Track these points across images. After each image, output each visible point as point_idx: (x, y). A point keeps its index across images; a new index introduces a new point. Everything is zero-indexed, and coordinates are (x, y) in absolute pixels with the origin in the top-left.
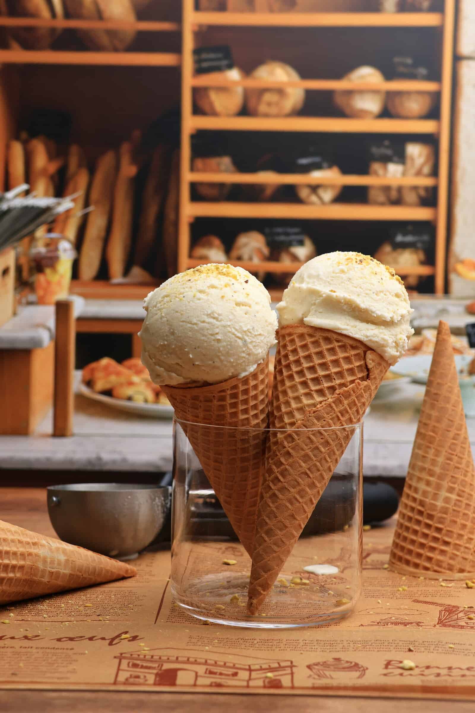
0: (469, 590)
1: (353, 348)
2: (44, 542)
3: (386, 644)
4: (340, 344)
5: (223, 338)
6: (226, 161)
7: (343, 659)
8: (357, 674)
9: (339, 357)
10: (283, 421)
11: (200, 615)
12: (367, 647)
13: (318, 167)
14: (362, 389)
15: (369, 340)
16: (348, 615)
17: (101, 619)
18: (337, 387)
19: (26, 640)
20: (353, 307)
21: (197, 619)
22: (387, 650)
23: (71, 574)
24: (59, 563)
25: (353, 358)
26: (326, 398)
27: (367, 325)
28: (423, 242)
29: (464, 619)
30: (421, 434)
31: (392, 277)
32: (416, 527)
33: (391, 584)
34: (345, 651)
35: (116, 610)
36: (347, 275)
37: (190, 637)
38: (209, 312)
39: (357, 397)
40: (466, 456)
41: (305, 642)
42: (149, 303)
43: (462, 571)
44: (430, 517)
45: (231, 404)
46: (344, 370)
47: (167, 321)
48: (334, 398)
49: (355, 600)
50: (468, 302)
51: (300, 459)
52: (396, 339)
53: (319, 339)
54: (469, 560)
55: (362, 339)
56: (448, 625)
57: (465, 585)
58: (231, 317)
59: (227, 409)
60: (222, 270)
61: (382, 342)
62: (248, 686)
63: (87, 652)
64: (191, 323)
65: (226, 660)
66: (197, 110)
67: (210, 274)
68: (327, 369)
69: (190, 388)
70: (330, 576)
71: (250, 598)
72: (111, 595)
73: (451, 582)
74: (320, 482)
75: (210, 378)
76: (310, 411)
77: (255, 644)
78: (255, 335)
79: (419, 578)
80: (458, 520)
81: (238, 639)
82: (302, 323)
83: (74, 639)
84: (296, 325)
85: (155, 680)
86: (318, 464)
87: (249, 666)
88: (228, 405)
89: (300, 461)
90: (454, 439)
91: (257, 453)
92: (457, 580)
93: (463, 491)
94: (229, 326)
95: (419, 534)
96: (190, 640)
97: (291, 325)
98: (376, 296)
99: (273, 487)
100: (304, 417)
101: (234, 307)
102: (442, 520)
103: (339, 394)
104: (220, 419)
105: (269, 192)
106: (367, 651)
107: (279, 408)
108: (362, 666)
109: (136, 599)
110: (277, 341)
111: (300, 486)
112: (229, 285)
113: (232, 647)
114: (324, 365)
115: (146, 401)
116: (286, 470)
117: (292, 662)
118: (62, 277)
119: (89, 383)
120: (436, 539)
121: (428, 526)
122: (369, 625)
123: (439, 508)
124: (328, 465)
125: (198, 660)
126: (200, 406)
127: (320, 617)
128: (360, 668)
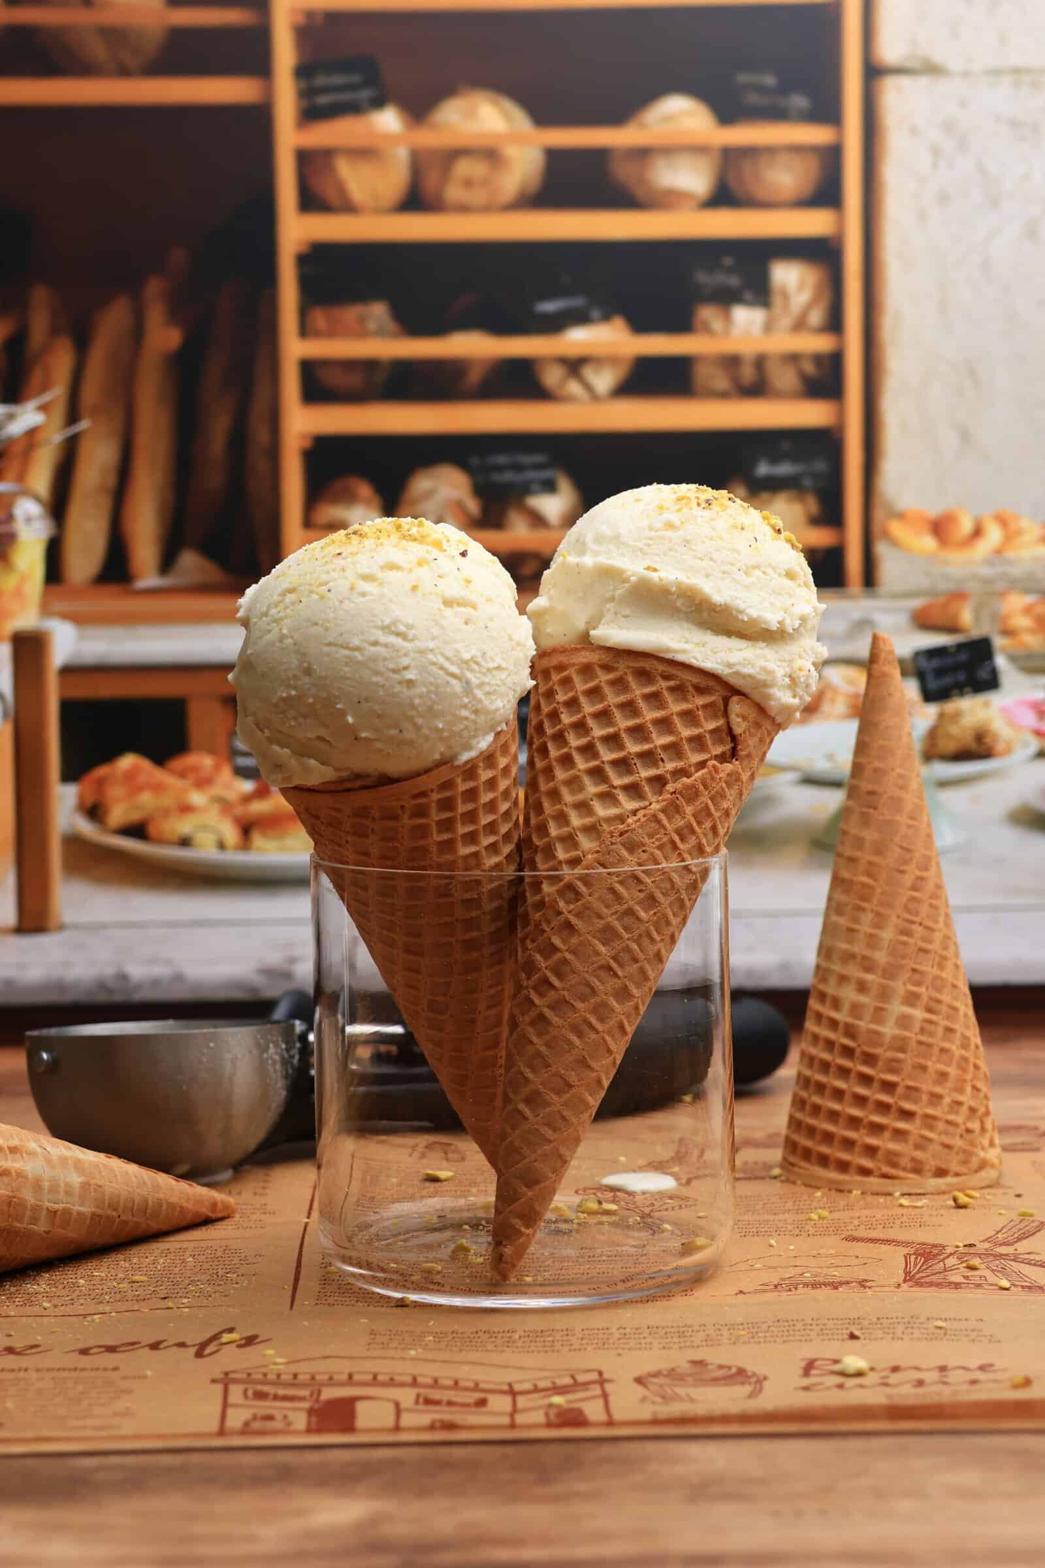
0: (962, 1211)
1: (700, 690)
2: (33, 1146)
3: (799, 1326)
4: (672, 683)
5: (419, 677)
6: (378, 311)
7: (710, 1361)
8: (747, 1389)
9: (670, 713)
10: (555, 857)
11: (387, 1287)
12: (761, 1335)
13: (580, 318)
14: (723, 780)
15: (734, 673)
16: (710, 1272)
17: (170, 1304)
18: (668, 776)
19: (12, 1357)
20: (697, 602)
21: (382, 1297)
22: (803, 1338)
23: (94, 1214)
24: (68, 1193)
25: (700, 712)
26: (647, 803)
27: (728, 639)
28: (815, 476)
29: (958, 1269)
30: (843, 881)
31: (776, 535)
32: (840, 1084)
33: (791, 1208)
34: (712, 1345)
35: (202, 1286)
36: (681, 533)
37: (373, 1333)
38: (387, 621)
39: (712, 799)
40: (941, 925)
41: (622, 1331)
42: (249, 610)
43: (941, 1173)
44: (870, 1059)
45: (438, 823)
46: (681, 739)
47: (295, 644)
48: (663, 801)
49: (722, 1241)
50: (916, 603)
51: (594, 937)
52: (792, 668)
53: (626, 673)
54: (956, 1149)
55: (720, 671)
56: (927, 1283)
57: (951, 1203)
58: (435, 631)
59: (432, 834)
60: (408, 531)
61: (762, 677)
62: (513, 1426)
63: (149, 1373)
64: (348, 648)
65: (458, 1375)
66: (310, 202)
67: (384, 540)
68: (646, 739)
69: (349, 790)
70: (661, 1195)
71: (498, 1244)
72: (185, 1257)
73: (919, 1197)
74: (638, 986)
75: (393, 768)
76: (611, 833)
77: (514, 1342)
78: (488, 670)
79: (850, 1192)
80: (929, 1064)
81: (477, 1332)
82: (585, 640)
83: (118, 1349)
84: (573, 646)
85: (309, 1423)
86: (634, 946)
87: (510, 1385)
88: (434, 825)
89: (597, 942)
90: (914, 888)
91: (499, 930)
92: (932, 1194)
93: (939, 1001)
94: (432, 650)
95: (847, 1097)
96: (374, 1339)
97: (562, 647)
98: (744, 576)
99: (537, 1001)
100: (600, 846)
101: (440, 610)
102: (894, 1064)
103: (674, 792)
104: (418, 855)
105: (474, 377)
106: (760, 1342)
107: (543, 829)
108: (754, 1375)
109: (242, 1262)
110: (534, 682)
111: (598, 996)
112: (427, 562)
113: (468, 1348)
114: (639, 732)
115: (221, 846)
116: (565, 961)
117: (600, 1373)
118: (24, 579)
119: (94, 811)
120: (883, 1108)
121: (866, 1080)
122: (756, 1291)
123: (887, 1040)
124: (656, 948)
125: (398, 1378)
126: (373, 830)
127: (651, 1278)
128: (749, 1377)
